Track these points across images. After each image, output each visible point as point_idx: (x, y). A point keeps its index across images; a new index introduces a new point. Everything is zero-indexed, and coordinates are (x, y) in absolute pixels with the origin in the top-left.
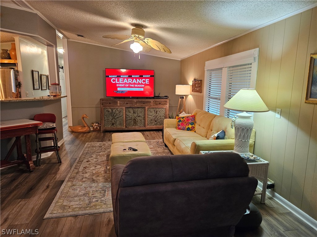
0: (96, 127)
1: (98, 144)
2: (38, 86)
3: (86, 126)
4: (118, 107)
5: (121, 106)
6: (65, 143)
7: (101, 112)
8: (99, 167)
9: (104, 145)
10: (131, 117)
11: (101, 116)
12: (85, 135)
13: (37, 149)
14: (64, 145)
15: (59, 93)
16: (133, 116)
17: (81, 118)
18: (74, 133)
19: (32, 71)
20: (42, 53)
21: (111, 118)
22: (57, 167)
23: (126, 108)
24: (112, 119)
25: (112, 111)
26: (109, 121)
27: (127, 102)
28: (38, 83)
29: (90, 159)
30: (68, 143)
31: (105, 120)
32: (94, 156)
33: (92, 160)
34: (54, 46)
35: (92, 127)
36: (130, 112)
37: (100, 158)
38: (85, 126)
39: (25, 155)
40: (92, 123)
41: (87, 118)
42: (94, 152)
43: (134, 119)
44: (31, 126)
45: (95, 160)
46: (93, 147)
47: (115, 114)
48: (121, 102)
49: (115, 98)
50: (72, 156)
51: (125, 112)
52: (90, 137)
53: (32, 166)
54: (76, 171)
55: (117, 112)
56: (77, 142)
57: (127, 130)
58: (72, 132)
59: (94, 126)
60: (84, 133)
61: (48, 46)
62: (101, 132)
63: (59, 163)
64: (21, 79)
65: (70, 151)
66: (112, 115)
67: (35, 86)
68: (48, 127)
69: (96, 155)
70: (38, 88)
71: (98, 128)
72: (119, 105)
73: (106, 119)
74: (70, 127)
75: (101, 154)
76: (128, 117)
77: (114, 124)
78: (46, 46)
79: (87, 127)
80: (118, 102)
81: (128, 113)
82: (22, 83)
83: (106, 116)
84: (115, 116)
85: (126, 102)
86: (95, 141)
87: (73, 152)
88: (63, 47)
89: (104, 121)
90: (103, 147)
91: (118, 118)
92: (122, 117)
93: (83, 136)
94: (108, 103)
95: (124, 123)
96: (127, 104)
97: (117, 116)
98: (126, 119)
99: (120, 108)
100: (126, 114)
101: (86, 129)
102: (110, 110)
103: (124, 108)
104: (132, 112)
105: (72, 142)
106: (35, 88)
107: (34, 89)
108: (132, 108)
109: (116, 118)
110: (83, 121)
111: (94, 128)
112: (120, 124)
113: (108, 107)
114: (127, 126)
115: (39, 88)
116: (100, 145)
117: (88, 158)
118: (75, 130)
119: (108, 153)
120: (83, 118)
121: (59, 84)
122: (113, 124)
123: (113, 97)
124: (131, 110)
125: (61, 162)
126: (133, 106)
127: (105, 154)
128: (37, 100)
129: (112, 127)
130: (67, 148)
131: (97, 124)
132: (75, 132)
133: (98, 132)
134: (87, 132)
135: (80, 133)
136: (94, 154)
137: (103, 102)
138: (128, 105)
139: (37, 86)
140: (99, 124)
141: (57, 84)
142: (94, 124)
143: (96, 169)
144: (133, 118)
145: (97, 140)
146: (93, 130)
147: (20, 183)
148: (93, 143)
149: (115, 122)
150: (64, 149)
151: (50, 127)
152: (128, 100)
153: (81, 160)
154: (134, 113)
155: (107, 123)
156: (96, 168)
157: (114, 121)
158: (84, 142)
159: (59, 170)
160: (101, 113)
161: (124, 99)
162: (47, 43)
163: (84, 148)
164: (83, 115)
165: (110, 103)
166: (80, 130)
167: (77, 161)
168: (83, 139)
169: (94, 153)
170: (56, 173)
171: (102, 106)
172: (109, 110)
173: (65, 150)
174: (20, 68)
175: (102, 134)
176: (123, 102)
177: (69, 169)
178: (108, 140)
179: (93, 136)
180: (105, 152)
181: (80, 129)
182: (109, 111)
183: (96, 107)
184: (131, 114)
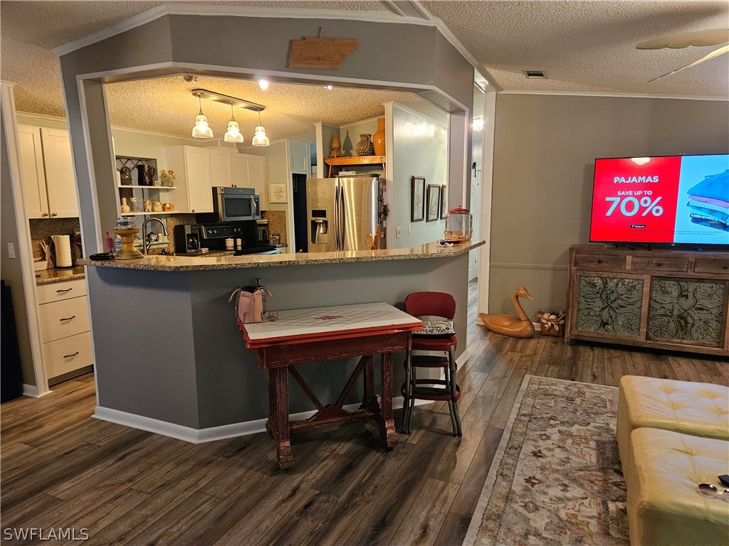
0: (550, 323)
1: (561, 387)
2: (421, 212)
3: (523, 318)
4: (624, 275)
5: (635, 270)
6: (470, 365)
7: (570, 285)
8: (575, 491)
9: (581, 394)
10: (669, 307)
11: (568, 295)
12: (521, 343)
13: (406, 383)
14: (467, 370)
15: (467, 232)
16: (677, 307)
17: (513, 297)
18: (491, 333)
19: (413, 179)
20: (437, 134)
21: (599, 304)
22: (449, 449)
23: (653, 278)
24: (604, 309)
25: (605, 284)
26: (592, 313)
27: (661, 261)
28: (421, 204)
29: (541, 443)
30: (478, 364)
31: (579, 310)
32: (554, 433)
33: (549, 450)
34: (467, 113)
35: (539, 321)
36: (665, 292)
37: (575, 451)
38: (519, 320)
39: (379, 399)
40: (540, 312)
41: (526, 297)
42: (551, 418)
43: (681, 317)
44: (397, 331)
45: (559, 454)
46: (546, 394)
47: (615, 295)
48: (639, 260)
49: (617, 245)
50: (487, 418)
51: (651, 291)
52: (535, 354)
53: (390, 435)
54: (503, 487)
55: (621, 289)
56: (501, 367)
57: (650, 346)
58: (487, 330)
59: (544, 321)
60: (518, 338)
61: (451, 113)
62: (563, 343)
63: (454, 435)
64: (389, 199)
65: (484, 397)
66: (604, 297)
67: (415, 214)
68: (435, 332)
69: (560, 432)
70: (421, 217)
71: (557, 328)
72: (628, 267)
73: (582, 306)
74: (481, 315)
75: (574, 429)
76: (657, 306)
77: (608, 324)
78: (448, 115)
79: (525, 324)
80: (629, 259)
81: (658, 296)
82: (390, 208)
83: (583, 299)
84: (612, 299)
85: (655, 261)
86: (549, 374)
87: (491, 401)
88: (485, 114)
89: (575, 312)
90: (578, 401)
91: (621, 307)
92: (638, 304)
93: (515, 347)
94: (592, 262)
95: (644, 325)
96: (659, 265)
97: (619, 302)
98: (649, 314)
99: (633, 276)
100: (650, 298)
101: (522, 328)
102: (599, 282)
103: (647, 278)
104: (675, 294)
105: (488, 363)
106: (415, 218)
107: (412, 220)
108: (678, 280)
109: (614, 305)
110: (517, 305)
111: (543, 325)
112: (629, 327)
113: (593, 274)
114: (651, 334)
115: (423, 217)
116: (567, 393)
117: (535, 441)
118: (492, 326)
119: (600, 435)
120: (517, 296)
121: (467, 211)
122: (604, 324)
123: (612, 242)
124: (673, 288)
125: (460, 435)
126: (682, 275)
127: (588, 434)
128: (416, 257)
129: (602, 331)
130: (474, 382)
131: (553, 317)
132: (494, 332)
133: (555, 339)
134: (523, 335)
135: (507, 336)
136: (553, 426)
137: (577, 257)
138: (663, 271)
139: (418, 214)
140: (557, 315)
141: (464, 210)
142: (546, 316)
143: (569, 499)
144: (676, 313)
145: (556, 369)
146: (540, 330)
147: (361, 487)
148: (544, 379)
149: (611, 317)
150: (467, 385)
151: (440, 333)
152: (664, 253)
153: (516, 443)
154: (681, 295)
155: (584, 318)
156: (568, 495)
157: (608, 316)
158: (519, 371)
159: (455, 463)
160: (570, 288)
161: (650, 250)
162: (452, 104)
163: (520, 395)
164: (518, 290)
165: (600, 262)
166: (506, 329)
167: (503, 443)
168: (516, 356)
169: (552, 422)
170: (446, 476)
171: (574, 268)
172: (596, 281)
173: (470, 389)
174: (389, 174)
175: (569, 351)
176: (646, 260)
177: (483, 470)
178: (590, 378)
179: (541, 350)
180: (589, 427)
181: (506, 326)
182: (594, 285)
183: (554, 269)
184: (669, 300)
